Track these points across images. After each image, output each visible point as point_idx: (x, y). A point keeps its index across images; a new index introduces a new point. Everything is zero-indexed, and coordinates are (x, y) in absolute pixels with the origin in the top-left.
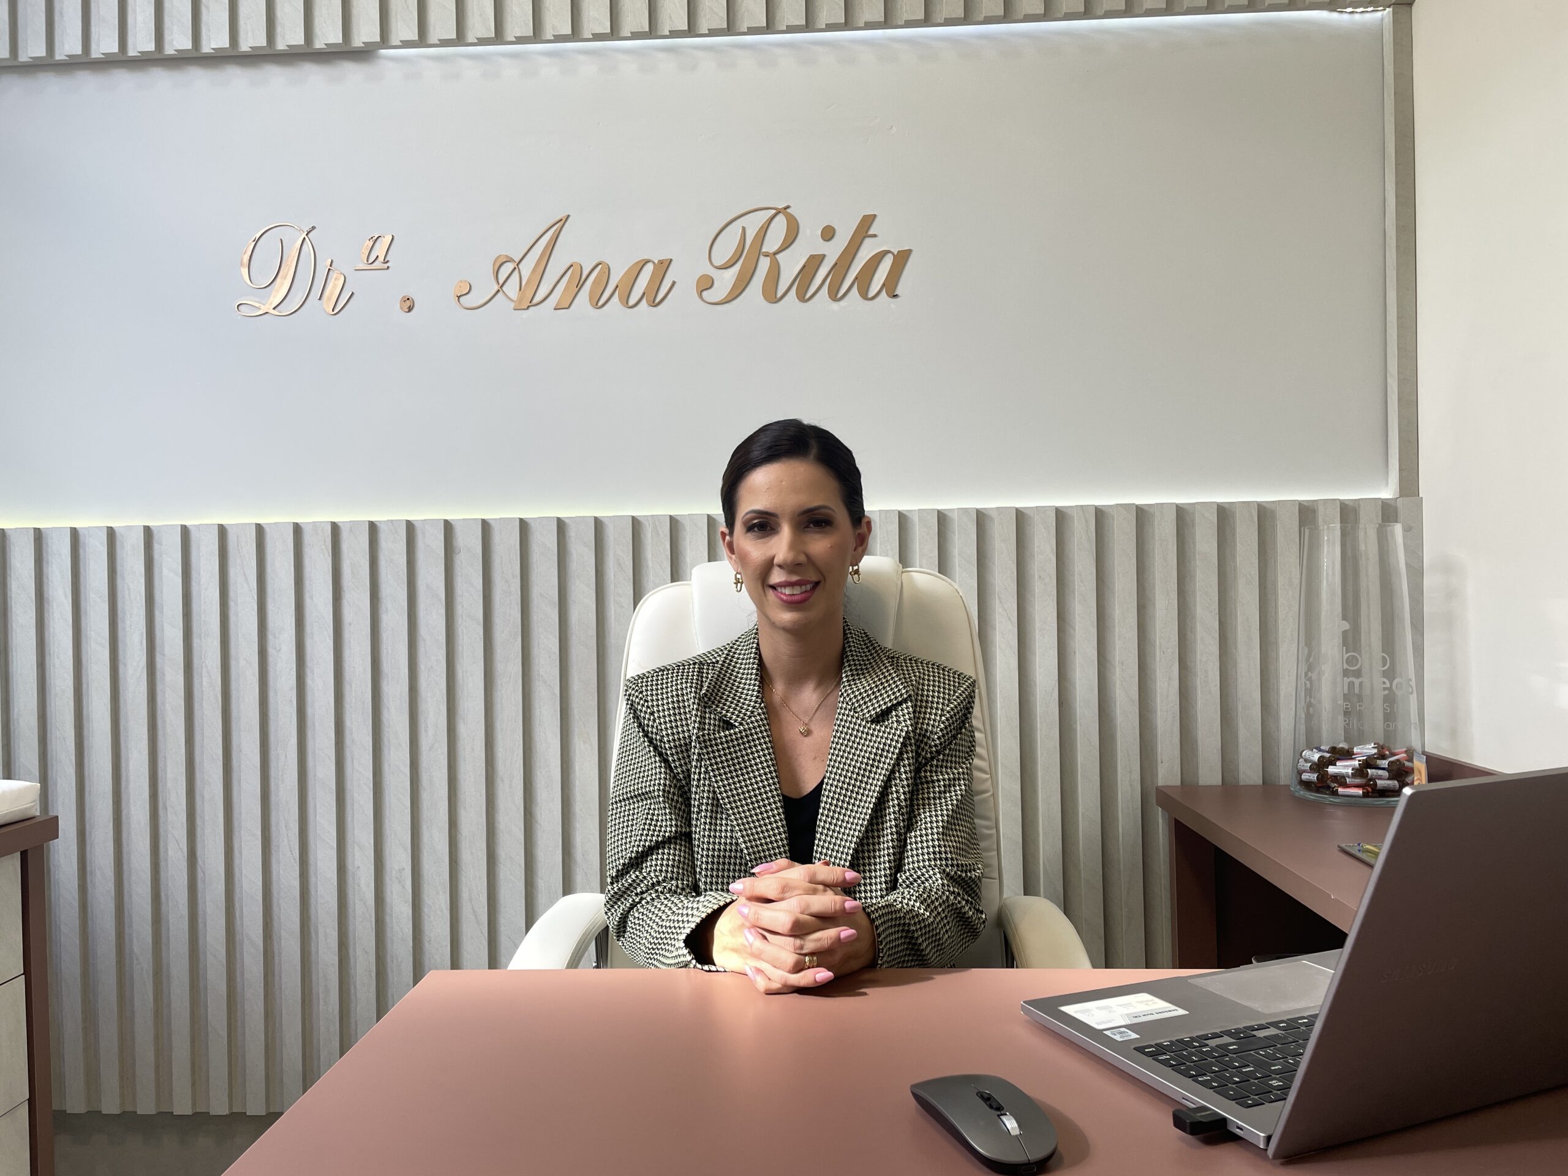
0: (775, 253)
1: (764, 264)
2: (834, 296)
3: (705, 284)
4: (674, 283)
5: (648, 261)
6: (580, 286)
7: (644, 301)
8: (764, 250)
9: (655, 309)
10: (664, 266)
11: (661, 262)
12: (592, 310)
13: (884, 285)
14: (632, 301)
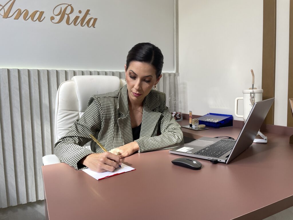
0: (69, 14)
1: (66, 16)
2: (82, 25)
3: (52, 18)
4: (45, 17)
5: (38, 11)
6: (21, 15)
7: (38, 20)
8: (66, 13)
9: (40, 22)
10: (42, 13)
11: (41, 12)
12: (24, 21)
13: (92, 25)
14: (34, 20)
